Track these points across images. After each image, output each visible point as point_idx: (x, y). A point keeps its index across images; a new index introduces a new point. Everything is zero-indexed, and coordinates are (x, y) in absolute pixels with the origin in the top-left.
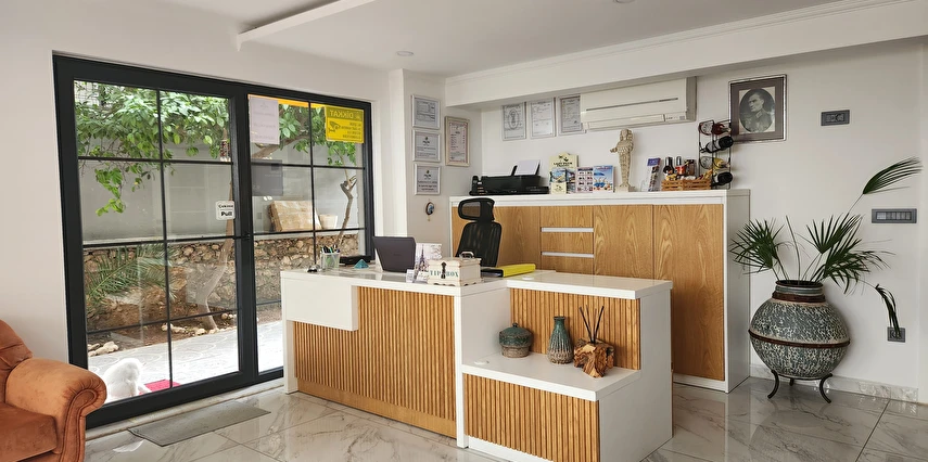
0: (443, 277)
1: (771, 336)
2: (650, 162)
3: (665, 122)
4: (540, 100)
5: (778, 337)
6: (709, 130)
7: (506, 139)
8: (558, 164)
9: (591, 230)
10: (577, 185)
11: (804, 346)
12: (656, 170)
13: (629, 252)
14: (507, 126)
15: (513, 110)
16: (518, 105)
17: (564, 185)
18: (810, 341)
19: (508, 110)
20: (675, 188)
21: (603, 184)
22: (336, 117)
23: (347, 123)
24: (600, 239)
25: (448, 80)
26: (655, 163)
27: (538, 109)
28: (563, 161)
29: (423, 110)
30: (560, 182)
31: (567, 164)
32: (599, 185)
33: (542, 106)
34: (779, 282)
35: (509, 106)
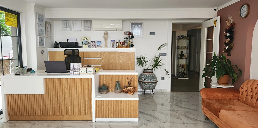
0: (87, 73)
1: (145, 81)
2: (112, 41)
3: (116, 30)
4: (77, 20)
5: (147, 81)
6: (128, 34)
7: (64, 30)
8: (84, 40)
9: (100, 58)
10: (91, 46)
11: (152, 83)
12: (113, 43)
13: (111, 64)
14: (64, 26)
15: (66, 22)
16: (68, 21)
17: (87, 46)
18: (153, 82)
19: (64, 22)
20: (122, 48)
21: (99, 46)
22: (8, 17)
23: (12, 19)
24: (103, 61)
25: (46, 9)
26: (113, 41)
27: (76, 22)
28: (86, 39)
29: (40, 18)
30: (86, 45)
31: (87, 40)
32: (98, 46)
33: (77, 22)
34: (144, 69)
35: (64, 20)
